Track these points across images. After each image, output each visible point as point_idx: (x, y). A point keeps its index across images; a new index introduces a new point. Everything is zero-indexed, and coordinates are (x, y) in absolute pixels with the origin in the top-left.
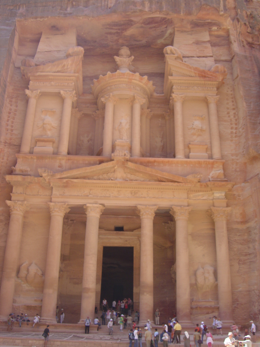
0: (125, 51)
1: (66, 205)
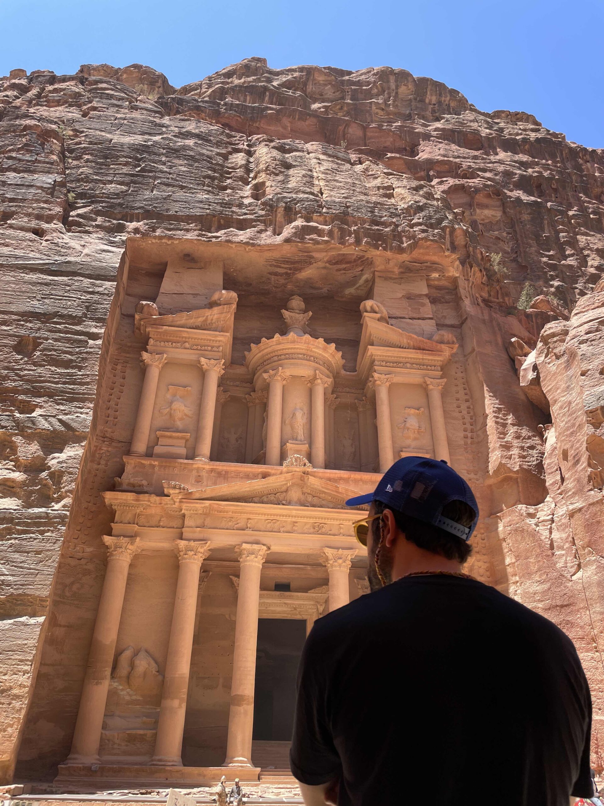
0: (297, 302)
1: (207, 545)
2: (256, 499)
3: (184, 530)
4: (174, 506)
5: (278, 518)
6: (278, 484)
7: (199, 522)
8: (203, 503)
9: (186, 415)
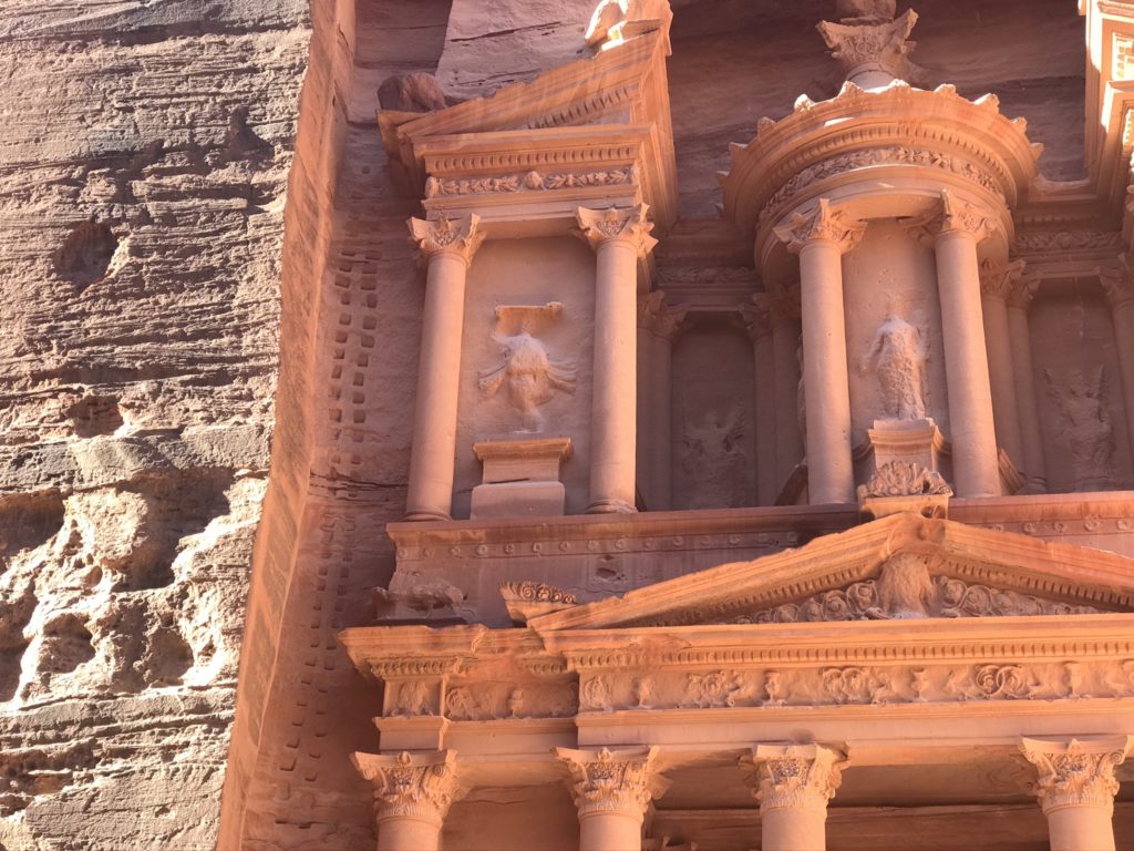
1: (651, 757)
2: (785, 611)
3: (579, 719)
4: (542, 653)
5: (860, 660)
6: (849, 557)
7: (622, 692)
8: (622, 636)
9: (554, 385)
